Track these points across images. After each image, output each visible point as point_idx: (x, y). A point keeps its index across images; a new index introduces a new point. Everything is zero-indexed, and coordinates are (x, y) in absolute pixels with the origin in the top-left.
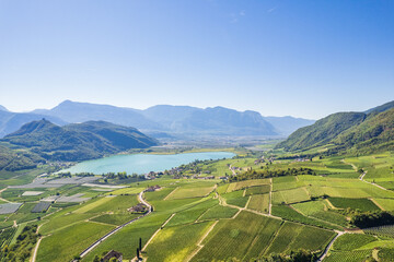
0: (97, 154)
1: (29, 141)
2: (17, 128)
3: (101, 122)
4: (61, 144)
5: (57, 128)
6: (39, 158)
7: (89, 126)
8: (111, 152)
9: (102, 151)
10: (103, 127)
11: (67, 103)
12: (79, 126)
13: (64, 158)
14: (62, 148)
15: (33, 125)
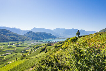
0: (43, 39)
1: (29, 35)
2: (26, 33)
3: (43, 32)
4: (35, 36)
5: (34, 33)
6: (31, 38)
7: (41, 33)
8: (46, 38)
9: (44, 38)
10: (44, 33)
11: (35, 28)
12: (38, 33)
13: (36, 39)
14: (35, 37)
15: (29, 32)
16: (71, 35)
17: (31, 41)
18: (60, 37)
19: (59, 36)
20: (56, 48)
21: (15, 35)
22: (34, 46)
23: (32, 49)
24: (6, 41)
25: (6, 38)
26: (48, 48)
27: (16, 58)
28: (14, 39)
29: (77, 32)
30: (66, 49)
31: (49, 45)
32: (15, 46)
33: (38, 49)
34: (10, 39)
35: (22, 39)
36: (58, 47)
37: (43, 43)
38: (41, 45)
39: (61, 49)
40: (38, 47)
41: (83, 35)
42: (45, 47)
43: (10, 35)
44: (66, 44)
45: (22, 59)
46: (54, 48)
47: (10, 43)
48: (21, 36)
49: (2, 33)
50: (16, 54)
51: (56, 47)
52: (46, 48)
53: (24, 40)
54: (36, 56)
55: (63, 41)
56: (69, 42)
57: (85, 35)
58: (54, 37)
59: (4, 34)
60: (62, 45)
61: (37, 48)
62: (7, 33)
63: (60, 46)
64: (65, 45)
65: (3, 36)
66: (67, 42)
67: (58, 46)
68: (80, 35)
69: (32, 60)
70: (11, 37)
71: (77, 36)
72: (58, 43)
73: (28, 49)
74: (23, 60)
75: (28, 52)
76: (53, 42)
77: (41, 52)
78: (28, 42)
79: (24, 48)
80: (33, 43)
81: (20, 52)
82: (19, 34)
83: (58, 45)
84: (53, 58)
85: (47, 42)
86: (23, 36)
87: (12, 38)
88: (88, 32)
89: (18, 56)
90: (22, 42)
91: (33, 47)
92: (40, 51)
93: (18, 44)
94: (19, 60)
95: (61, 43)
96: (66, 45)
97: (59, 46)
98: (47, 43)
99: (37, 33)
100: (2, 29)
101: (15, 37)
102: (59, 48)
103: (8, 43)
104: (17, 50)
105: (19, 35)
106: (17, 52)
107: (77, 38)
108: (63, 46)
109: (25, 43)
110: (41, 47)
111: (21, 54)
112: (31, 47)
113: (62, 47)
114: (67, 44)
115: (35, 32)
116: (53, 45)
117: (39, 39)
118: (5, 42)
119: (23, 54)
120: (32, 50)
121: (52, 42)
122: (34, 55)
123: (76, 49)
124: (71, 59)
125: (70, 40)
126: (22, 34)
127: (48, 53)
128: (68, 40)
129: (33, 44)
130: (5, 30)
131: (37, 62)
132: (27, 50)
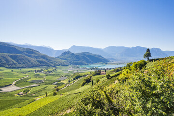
1: (65, 58)
2: (61, 54)
3: (87, 53)
4: (74, 59)
5: (73, 54)
6: (68, 63)
7: (84, 54)
8: (91, 63)
9: (88, 62)
11: (74, 46)
12: (80, 54)
13: (76, 64)
14: (75, 61)
15: (66, 53)
16: (135, 58)
17: (68, 67)
18: (116, 60)
19: (113, 59)
20: (108, 79)
21: (44, 57)
22: (72, 75)
23: (71, 80)
24: (32, 67)
25: (32, 61)
26: (95, 78)
27: (46, 93)
28: (43, 64)
29: (145, 52)
30: (126, 81)
31: (97, 74)
32: (45, 75)
33: (79, 79)
34: (37, 63)
35: (55, 64)
36: (112, 77)
37: (86, 70)
38: (83, 74)
39: (117, 81)
40: (80, 77)
41: (157, 57)
42: (91, 77)
43: (37, 57)
44: (125, 72)
45: (55, 94)
46: (105, 79)
47: (37, 69)
48: (53, 58)
49: (26, 55)
50: (45, 86)
51: (108, 77)
52: (92, 79)
53: (58, 65)
54: (77, 91)
55: (121, 68)
56: (131, 70)
57: (161, 57)
58: (105, 61)
59: (29, 56)
60: (118, 75)
61: (78, 77)
62: (33, 55)
63: (116, 76)
64: (125, 75)
65: (27, 59)
66: (128, 70)
67: (111, 75)
68: (150, 58)
69: (70, 97)
70: (38, 61)
71: (146, 60)
72: (112, 70)
73: (64, 80)
74: (56, 96)
75: (64, 83)
76: (104, 69)
77: (84, 84)
78: (64, 68)
79: (57, 78)
80: (71, 70)
81: (51, 84)
82: (49, 55)
83: (112, 73)
84: (103, 96)
85: (94, 69)
86: (56, 58)
87: (40, 62)
88: (166, 51)
89: (49, 90)
90: (54, 68)
91: (71, 77)
92: (82, 84)
93: (48, 71)
94: (50, 95)
95: (118, 70)
96: (127, 74)
97: (114, 76)
98: (93, 71)
99: (78, 54)
100: (27, 49)
101: (43, 60)
102: (114, 78)
103: (35, 69)
104: (47, 80)
105: (51, 58)
106: (48, 84)
107: (145, 63)
108: (121, 77)
109: (59, 70)
110: (84, 76)
111: (52, 87)
112: (69, 76)
113: (119, 78)
114: (127, 72)
115: (75, 52)
116: (103, 74)
117: (81, 64)
118: (30, 67)
119: (55, 87)
120: (69, 81)
121: (101, 69)
122: (73, 89)
123: (143, 81)
124: (135, 98)
125: (132, 67)
126: (54, 56)
127: (95, 86)
128: (129, 66)
129: (71, 72)
130: (31, 49)
131: (78, 100)
132: (62, 81)
